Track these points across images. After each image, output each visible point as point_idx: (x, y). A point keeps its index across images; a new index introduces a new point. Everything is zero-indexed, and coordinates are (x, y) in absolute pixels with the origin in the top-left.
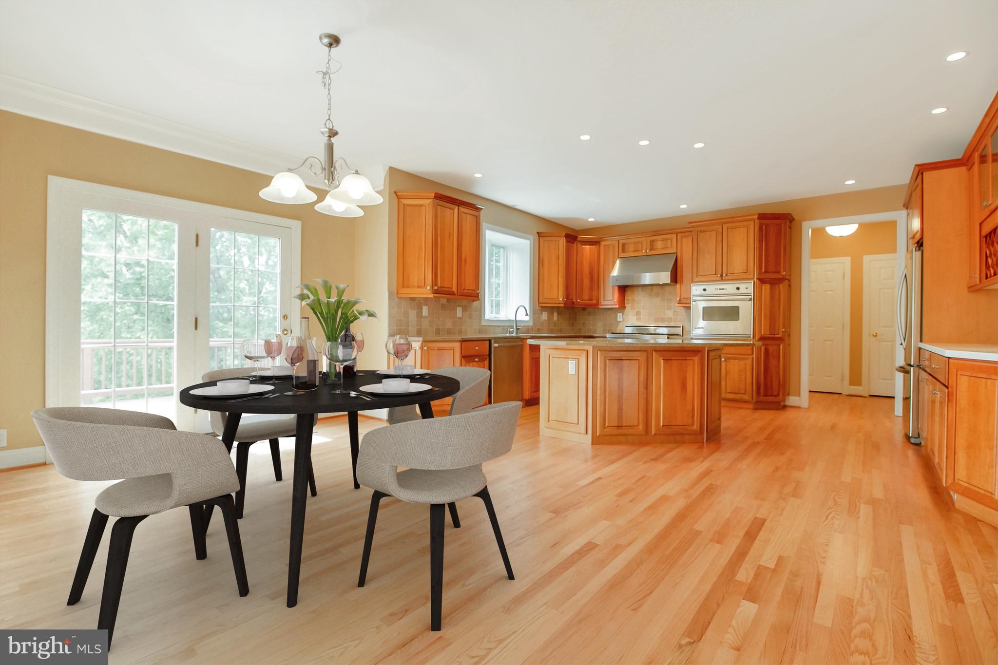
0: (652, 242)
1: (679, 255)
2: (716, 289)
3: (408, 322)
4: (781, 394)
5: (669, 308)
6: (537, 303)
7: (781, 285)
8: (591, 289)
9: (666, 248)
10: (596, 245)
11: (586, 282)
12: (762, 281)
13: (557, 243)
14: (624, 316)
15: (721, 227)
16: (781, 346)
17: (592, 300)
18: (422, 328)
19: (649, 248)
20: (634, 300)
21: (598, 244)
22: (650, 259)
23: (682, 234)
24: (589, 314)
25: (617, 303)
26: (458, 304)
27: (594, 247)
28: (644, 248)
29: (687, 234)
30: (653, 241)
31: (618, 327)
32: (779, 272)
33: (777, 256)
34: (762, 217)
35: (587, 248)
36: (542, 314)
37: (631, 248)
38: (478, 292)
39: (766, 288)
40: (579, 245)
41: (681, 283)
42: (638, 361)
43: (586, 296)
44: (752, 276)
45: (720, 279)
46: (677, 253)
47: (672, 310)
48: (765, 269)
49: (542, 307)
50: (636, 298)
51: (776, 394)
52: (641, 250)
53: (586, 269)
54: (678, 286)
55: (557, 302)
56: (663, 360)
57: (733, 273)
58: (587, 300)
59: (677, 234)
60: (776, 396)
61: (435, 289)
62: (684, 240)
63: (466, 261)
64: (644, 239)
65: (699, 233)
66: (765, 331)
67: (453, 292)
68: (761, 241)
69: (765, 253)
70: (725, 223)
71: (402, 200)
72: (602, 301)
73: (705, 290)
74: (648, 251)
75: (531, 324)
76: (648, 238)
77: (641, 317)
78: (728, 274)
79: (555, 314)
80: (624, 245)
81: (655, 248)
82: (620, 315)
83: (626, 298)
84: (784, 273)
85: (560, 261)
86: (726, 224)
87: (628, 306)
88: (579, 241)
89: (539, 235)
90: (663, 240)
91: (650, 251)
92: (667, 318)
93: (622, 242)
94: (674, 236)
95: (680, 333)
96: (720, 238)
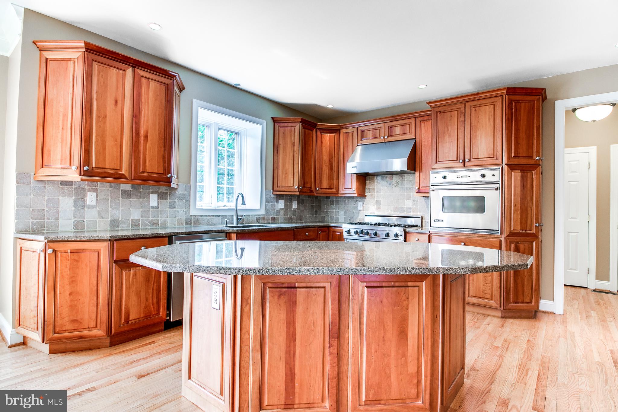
0: (390, 128)
1: (418, 140)
2: (458, 177)
3: (58, 213)
4: (534, 300)
5: (409, 198)
6: (272, 191)
7: (533, 172)
8: (330, 178)
9: (404, 134)
10: (336, 133)
11: (326, 171)
12: (512, 167)
13: (293, 129)
14: (364, 205)
15: (463, 106)
16: (534, 243)
17: (331, 189)
18: (85, 220)
19: (388, 135)
20: (374, 189)
21: (338, 132)
22: (388, 146)
23: (422, 119)
24: (332, 202)
25: (355, 192)
26: (151, 191)
27: (333, 135)
28: (383, 134)
29: (426, 118)
30: (392, 127)
31: (358, 217)
32: (531, 157)
33: (530, 137)
34: (512, 91)
35: (327, 135)
36: (277, 202)
37: (370, 134)
38: (169, 176)
39: (517, 175)
40: (319, 133)
41: (420, 172)
42: (322, 290)
43: (325, 184)
44: (499, 161)
45: (462, 165)
46: (415, 139)
47: (412, 200)
48: (515, 153)
49: (277, 195)
50: (376, 187)
51: (528, 301)
52: (380, 137)
54: (417, 174)
55: (292, 190)
56: (367, 287)
57: (478, 158)
58: (326, 189)
59: (416, 118)
60: (528, 303)
61: (84, 171)
62: (423, 124)
63: (146, 137)
64: (382, 125)
65: (438, 113)
66: (515, 226)
67: (123, 175)
68: (510, 120)
69: (515, 134)
70: (467, 102)
71: (44, 53)
72: (341, 189)
73: (445, 177)
74: (386, 137)
75: (262, 212)
76: (386, 124)
77: (381, 206)
78: (472, 160)
79: (294, 203)
80: (362, 131)
81: (393, 134)
82: (360, 204)
83: (366, 187)
84: (538, 158)
85: (296, 148)
86: (469, 103)
87: (368, 195)
88: (318, 129)
89: (273, 120)
90: (402, 125)
91: (388, 137)
92: (407, 208)
93: (360, 129)
94: (413, 121)
95: (420, 224)
96: (462, 119)
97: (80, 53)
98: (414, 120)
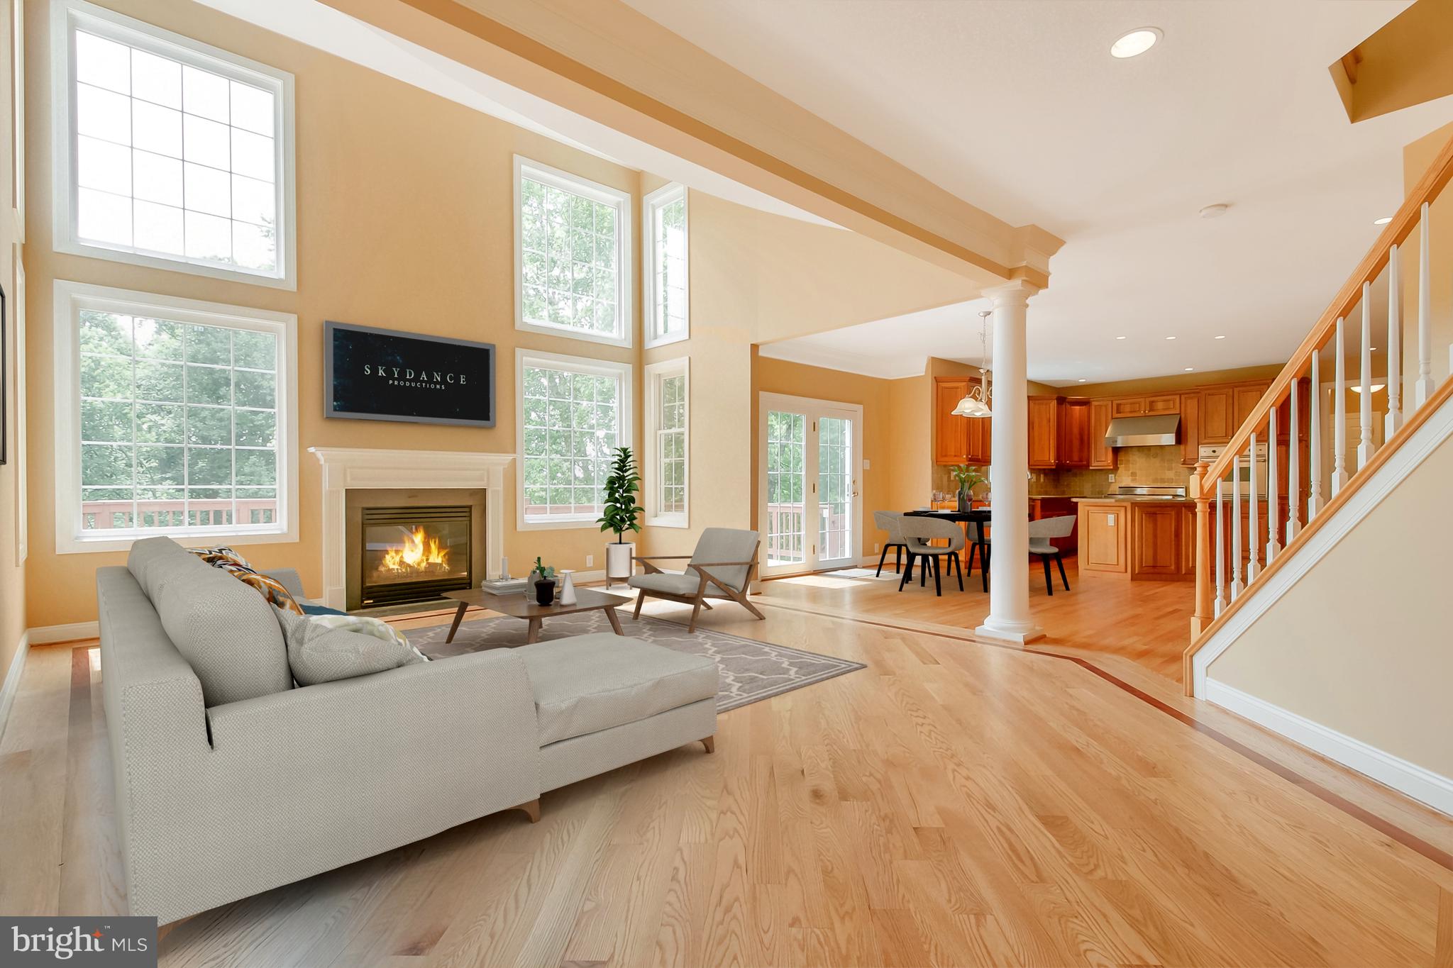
0: (1152, 403)
1: (1183, 416)
3: (943, 485)
5: (1170, 469)
8: (1081, 450)
9: (1168, 409)
10: (1086, 405)
11: (1076, 443)
13: (1048, 406)
14: (1115, 477)
15: (1231, 390)
17: (1082, 461)
18: (951, 490)
19: (1148, 409)
20: (1128, 461)
21: (1089, 404)
22: (1151, 420)
23: (1186, 396)
24: (1075, 475)
25: (1111, 464)
27: (1084, 407)
28: (1143, 408)
29: (1192, 395)
30: (1153, 402)
31: (1109, 488)
35: (1077, 408)
37: (1128, 408)
39: (1282, 449)
40: (1068, 406)
41: (1187, 445)
43: (1076, 458)
44: (1266, 438)
46: (1180, 414)
47: (1174, 471)
48: (1280, 431)
49: (1032, 469)
50: (1131, 459)
52: (1139, 411)
53: (1076, 431)
54: (1184, 447)
55: (1048, 464)
58: (1075, 461)
59: (1180, 395)
61: (969, 458)
62: (1189, 401)
64: (1142, 399)
65: (1206, 395)
66: (1281, 491)
67: (979, 459)
69: (1280, 416)
71: (940, 383)
72: (1093, 462)
73: (1214, 451)
74: (1147, 412)
76: (1146, 398)
77: (1137, 478)
79: (1042, 476)
80: (1118, 405)
81: (1155, 408)
82: (1111, 477)
83: (1119, 459)
85: (1052, 423)
86: (1237, 387)
87: (1122, 467)
88: (1068, 402)
89: (1028, 399)
90: (1165, 401)
91: (1149, 411)
92: (1168, 479)
93: (1115, 403)
94: (1177, 398)
95: (1184, 494)
96: (1231, 401)
97: (964, 383)
98: (1179, 396)
